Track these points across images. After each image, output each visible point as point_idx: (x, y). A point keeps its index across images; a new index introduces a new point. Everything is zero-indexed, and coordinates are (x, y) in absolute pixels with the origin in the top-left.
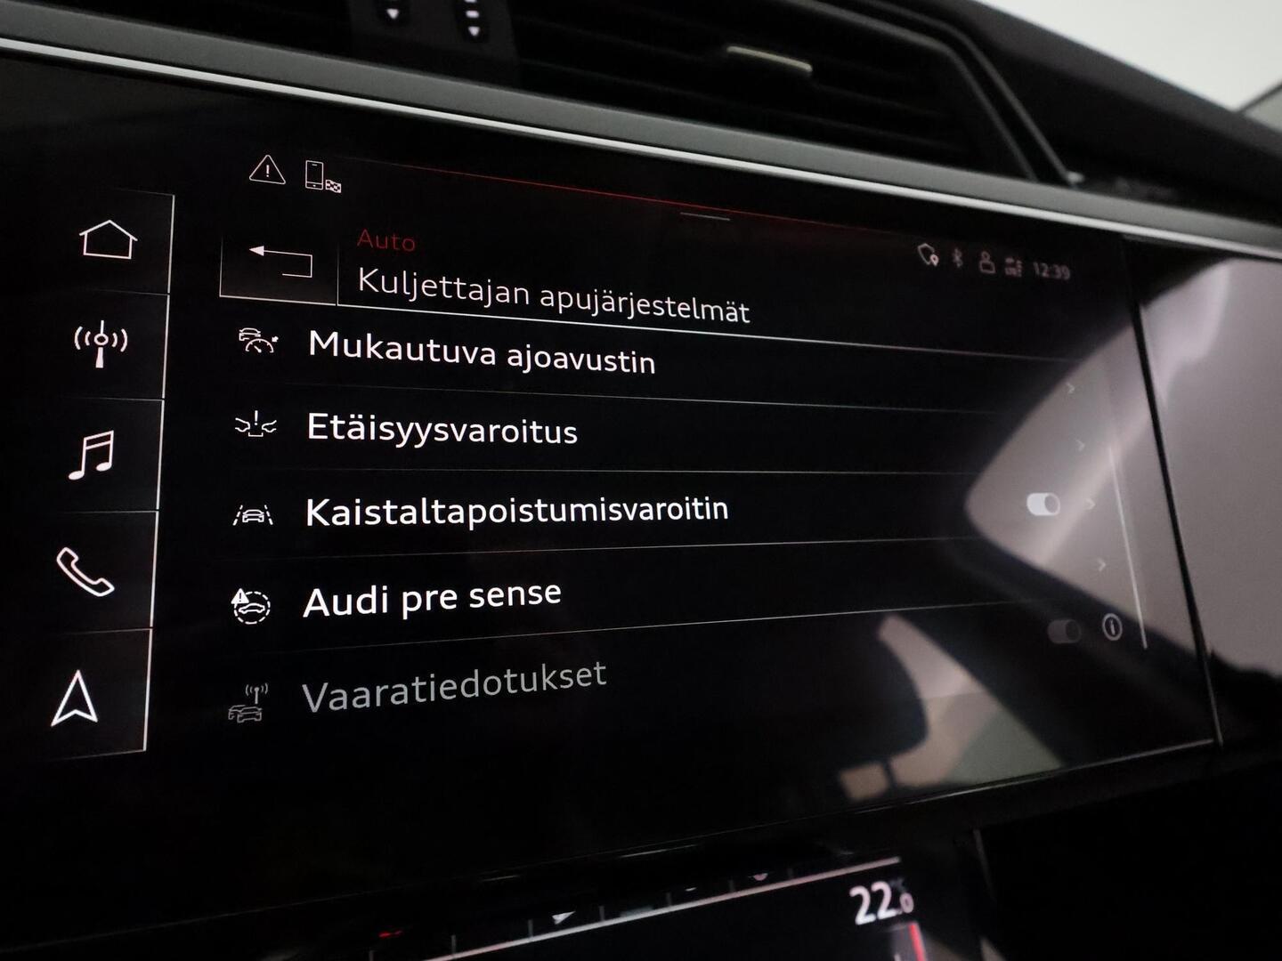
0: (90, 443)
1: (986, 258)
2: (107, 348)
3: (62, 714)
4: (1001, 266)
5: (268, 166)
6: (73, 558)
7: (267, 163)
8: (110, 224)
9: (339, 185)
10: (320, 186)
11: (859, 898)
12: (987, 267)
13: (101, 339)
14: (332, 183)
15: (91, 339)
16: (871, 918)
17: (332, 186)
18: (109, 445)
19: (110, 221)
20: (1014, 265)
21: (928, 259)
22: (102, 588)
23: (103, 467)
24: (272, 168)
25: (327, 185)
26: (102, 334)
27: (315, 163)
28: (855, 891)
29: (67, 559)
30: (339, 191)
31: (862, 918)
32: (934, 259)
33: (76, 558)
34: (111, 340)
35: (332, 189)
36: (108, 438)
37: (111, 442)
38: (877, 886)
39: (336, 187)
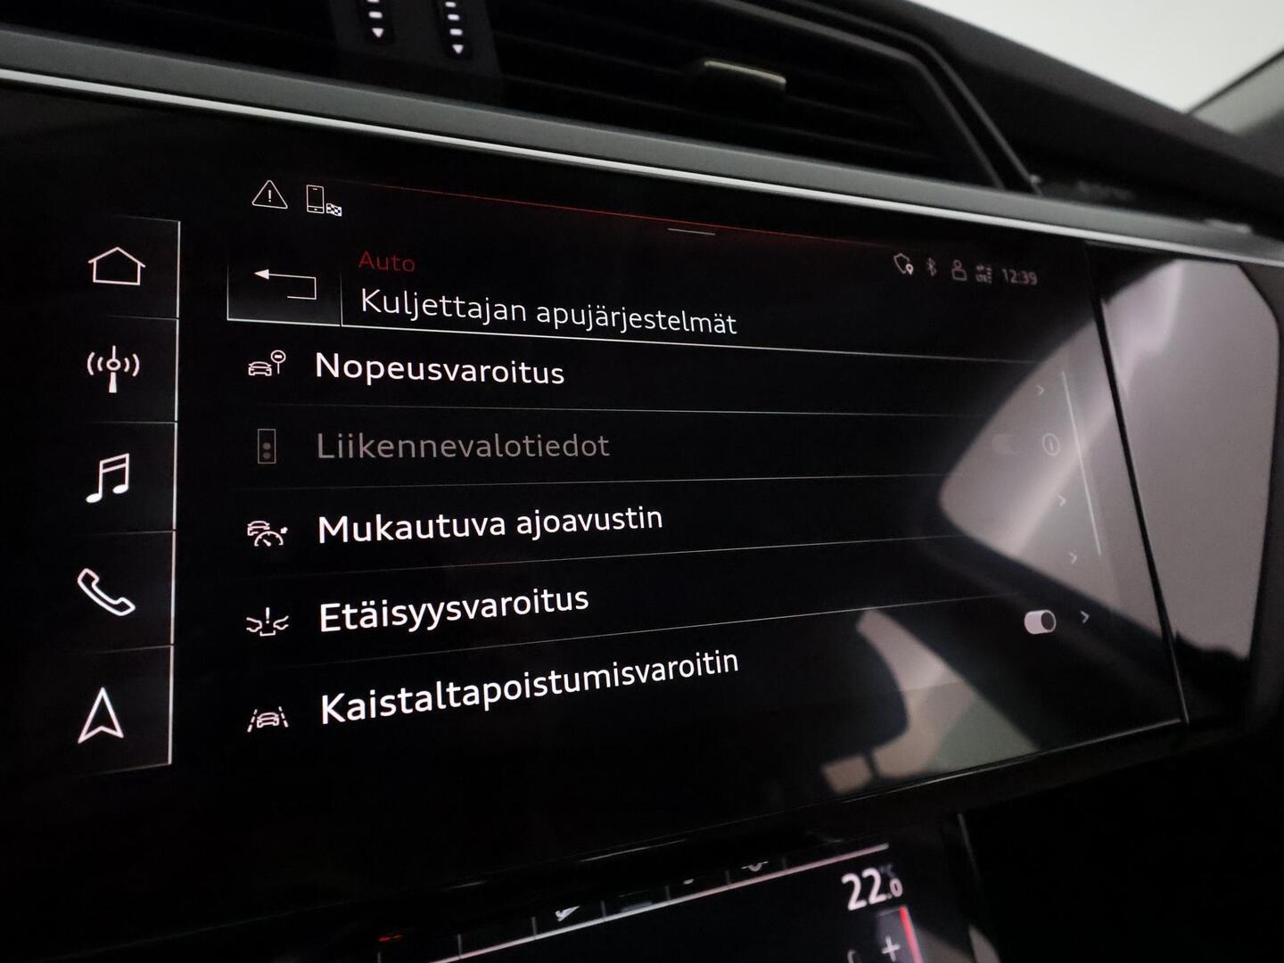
0: (106, 466)
1: (958, 267)
2: (120, 373)
3: (89, 731)
4: (972, 273)
5: (270, 191)
6: (93, 579)
7: (269, 187)
8: (118, 251)
9: (340, 208)
10: (321, 210)
11: (851, 884)
12: (959, 274)
13: (114, 365)
14: (333, 206)
15: (104, 365)
16: (862, 904)
17: (333, 209)
18: (124, 468)
19: (118, 249)
20: (984, 272)
21: (904, 268)
22: (122, 607)
23: (120, 489)
24: (274, 193)
25: (328, 208)
26: (114, 359)
27: (315, 187)
28: (847, 879)
29: (88, 580)
30: (340, 215)
31: (854, 905)
32: (910, 269)
33: (97, 579)
34: (123, 365)
35: (332, 212)
36: (123, 461)
37: (126, 465)
38: (867, 873)
39: (336, 211)
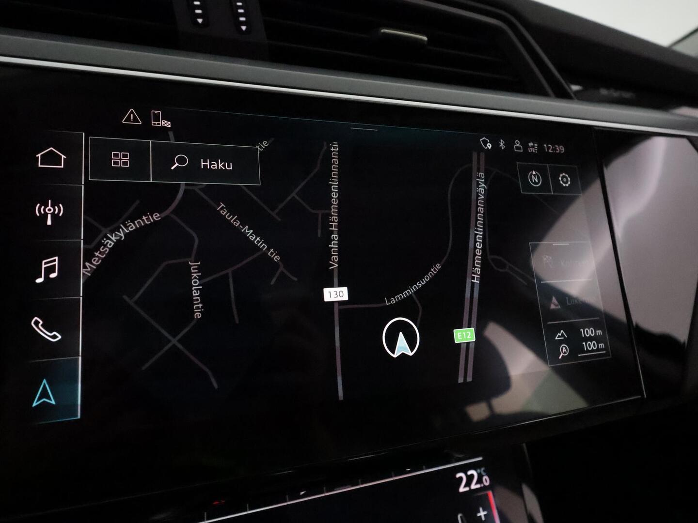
0: (46, 263)
1: (517, 144)
2: (53, 214)
3: (38, 401)
4: (526, 147)
5: (132, 115)
6: (39, 322)
7: (132, 113)
8: (51, 150)
9: (169, 123)
10: (159, 124)
11: (461, 478)
12: (518, 148)
13: (50, 210)
14: (166, 122)
15: (44, 210)
16: (467, 489)
18: (55, 265)
19: (51, 148)
20: (533, 147)
21: (486, 146)
22: (55, 337)
23: (53, 275)
24: (134, 116)
25: (163, 123)
26: (50, 207)
27: (156, 112)
28: (458, 475)
29: (37, 323)
30: (170, 126)
31: (462, 489)
32: (489, 146)
33: (41, 322)
34: (55, 210)
35: (165, 125)
36: (54, 261)
37: (56, 263)
38: (470, 472)
39: (167, 124)
